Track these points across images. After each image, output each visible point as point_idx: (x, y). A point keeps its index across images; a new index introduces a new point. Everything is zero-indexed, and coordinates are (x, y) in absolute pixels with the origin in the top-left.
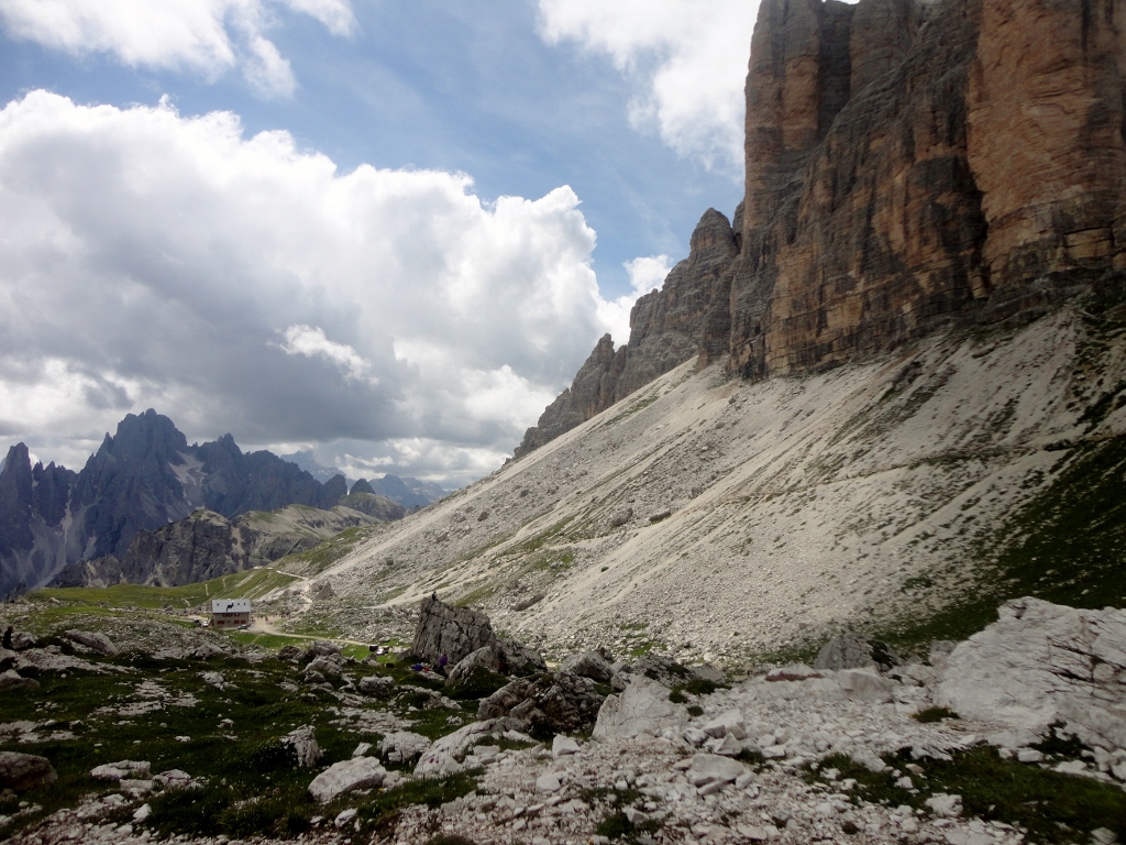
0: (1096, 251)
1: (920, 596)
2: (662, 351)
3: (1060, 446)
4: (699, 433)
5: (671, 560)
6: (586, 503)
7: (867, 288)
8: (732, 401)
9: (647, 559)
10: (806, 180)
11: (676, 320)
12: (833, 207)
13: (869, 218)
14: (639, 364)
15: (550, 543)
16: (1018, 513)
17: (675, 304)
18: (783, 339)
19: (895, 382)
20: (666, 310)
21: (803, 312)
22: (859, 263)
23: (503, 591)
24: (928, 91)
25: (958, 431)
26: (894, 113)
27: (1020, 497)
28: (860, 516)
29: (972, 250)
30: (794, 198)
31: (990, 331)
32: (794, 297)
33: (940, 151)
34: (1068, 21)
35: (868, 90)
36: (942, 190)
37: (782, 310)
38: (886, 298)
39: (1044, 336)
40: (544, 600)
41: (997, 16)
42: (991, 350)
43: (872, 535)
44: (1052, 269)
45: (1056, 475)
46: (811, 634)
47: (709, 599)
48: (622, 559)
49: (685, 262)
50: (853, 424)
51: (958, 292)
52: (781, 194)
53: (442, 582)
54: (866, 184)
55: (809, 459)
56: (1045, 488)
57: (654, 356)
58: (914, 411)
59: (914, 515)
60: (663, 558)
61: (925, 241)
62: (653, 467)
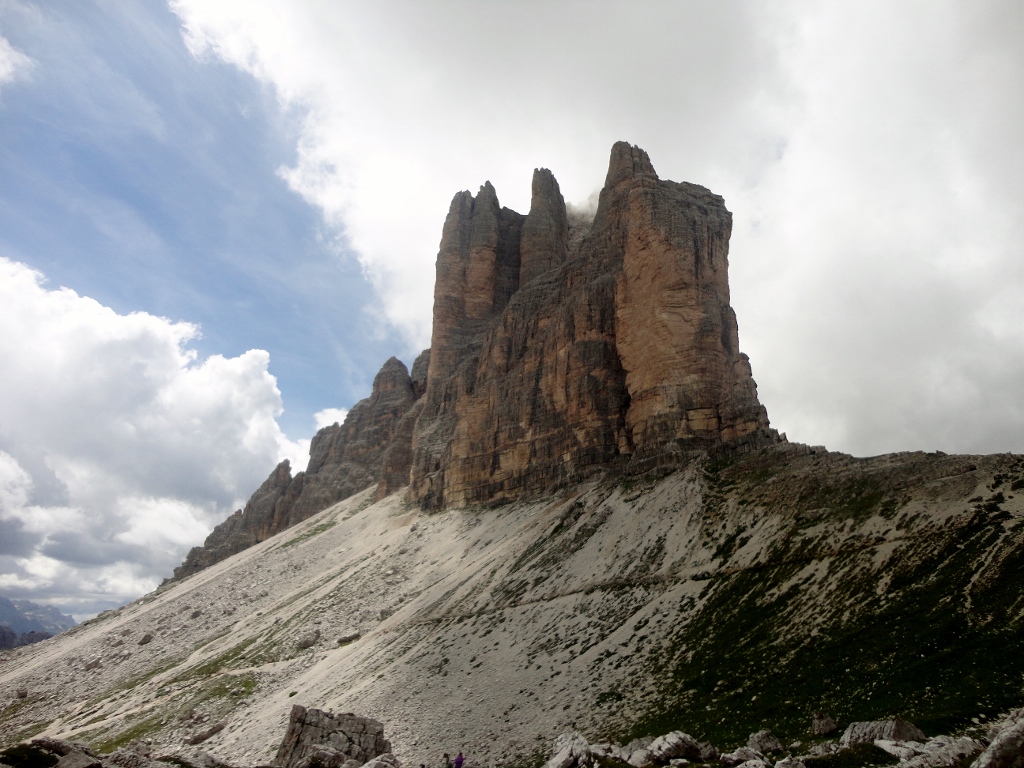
0: (708, 425)
1: (614, 709)
2: (339, 480)
3: (703, 577)
4: (383, 558)
5: (368, 681)
6: (269, 624)
7: (534, 438)
8: (413, 530)
9: (341, 682)
10: (486, 345)
11: (355, 452)
12: (508, 369)
13: (537, 381)
14: (317, 491)
15: (229, 668)
16: (681, 633)
17: (355, 438)
18: (461, 476)
19: (563, 519)
20: (346, 442)
21: (479, 453)
22: (528, 417)
23: (175, 722)
24: (586, 289)
25: (622, 562)
26: (558, 301)
27: (680, 619)
28: (548, 637)
29: (618, 416)
30: (473, 357)
31: (636, 481)
32: (472, 440)
33: (594, 335)
34: (687, 256)
35: (536, 281)
36: (595, 366)
37: (460, 451)
38: (550, 447)
39: (677, 488)
40: (224, 731)
41: (638, 243)
42: (639, 496)
43: (561, 655)
44: (679, 435)
45: (704, 601)
46: (522, 751)
47: (412, 720)
48: (312, 683)
49: (366, 401)
50: (530, 553)
51: (607, 448)
52: (462, 352)
53: (96, 715)
54: (536, 353)
55: (493, 584)
56: (698, 611)
57: (331, 484)
58: (582, 544)
59: (596, 635)
60: (357, 681)
61: (582, 404)
62: (338, 589)
